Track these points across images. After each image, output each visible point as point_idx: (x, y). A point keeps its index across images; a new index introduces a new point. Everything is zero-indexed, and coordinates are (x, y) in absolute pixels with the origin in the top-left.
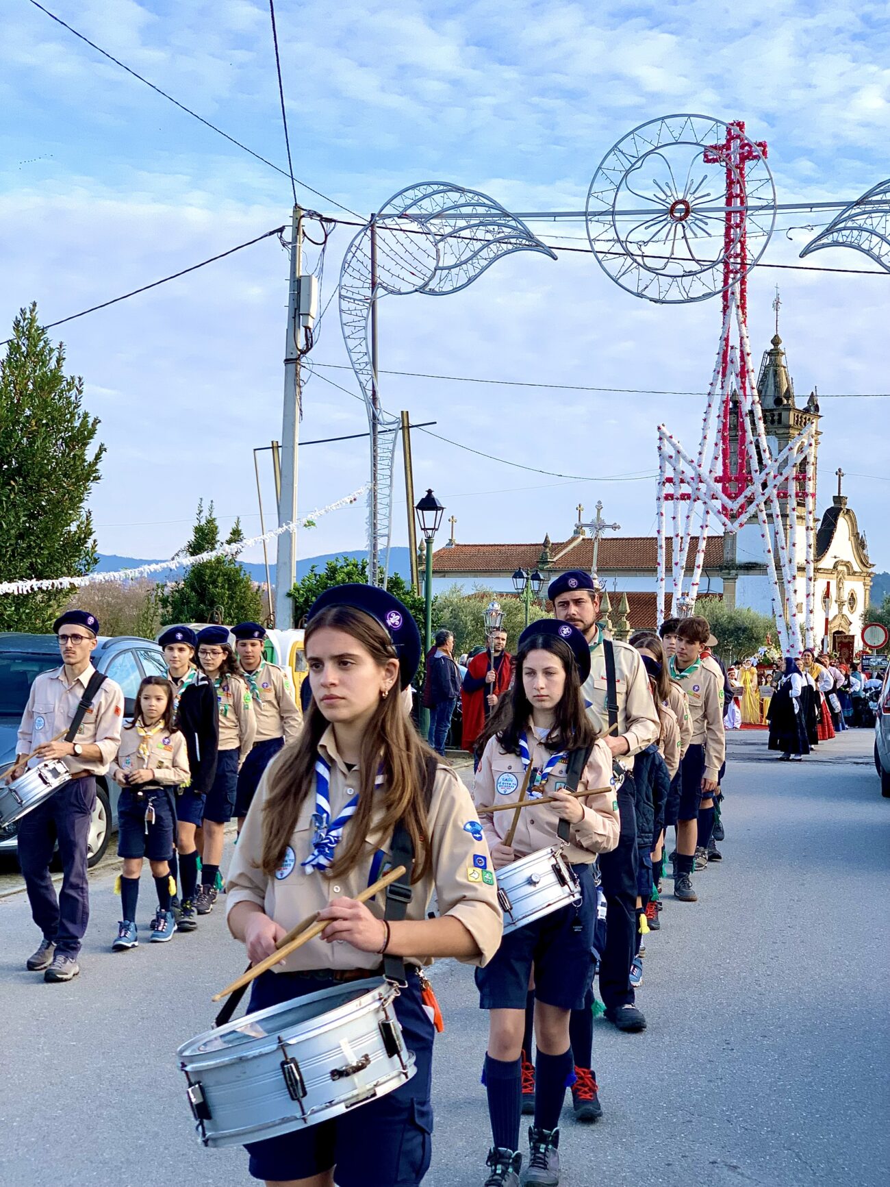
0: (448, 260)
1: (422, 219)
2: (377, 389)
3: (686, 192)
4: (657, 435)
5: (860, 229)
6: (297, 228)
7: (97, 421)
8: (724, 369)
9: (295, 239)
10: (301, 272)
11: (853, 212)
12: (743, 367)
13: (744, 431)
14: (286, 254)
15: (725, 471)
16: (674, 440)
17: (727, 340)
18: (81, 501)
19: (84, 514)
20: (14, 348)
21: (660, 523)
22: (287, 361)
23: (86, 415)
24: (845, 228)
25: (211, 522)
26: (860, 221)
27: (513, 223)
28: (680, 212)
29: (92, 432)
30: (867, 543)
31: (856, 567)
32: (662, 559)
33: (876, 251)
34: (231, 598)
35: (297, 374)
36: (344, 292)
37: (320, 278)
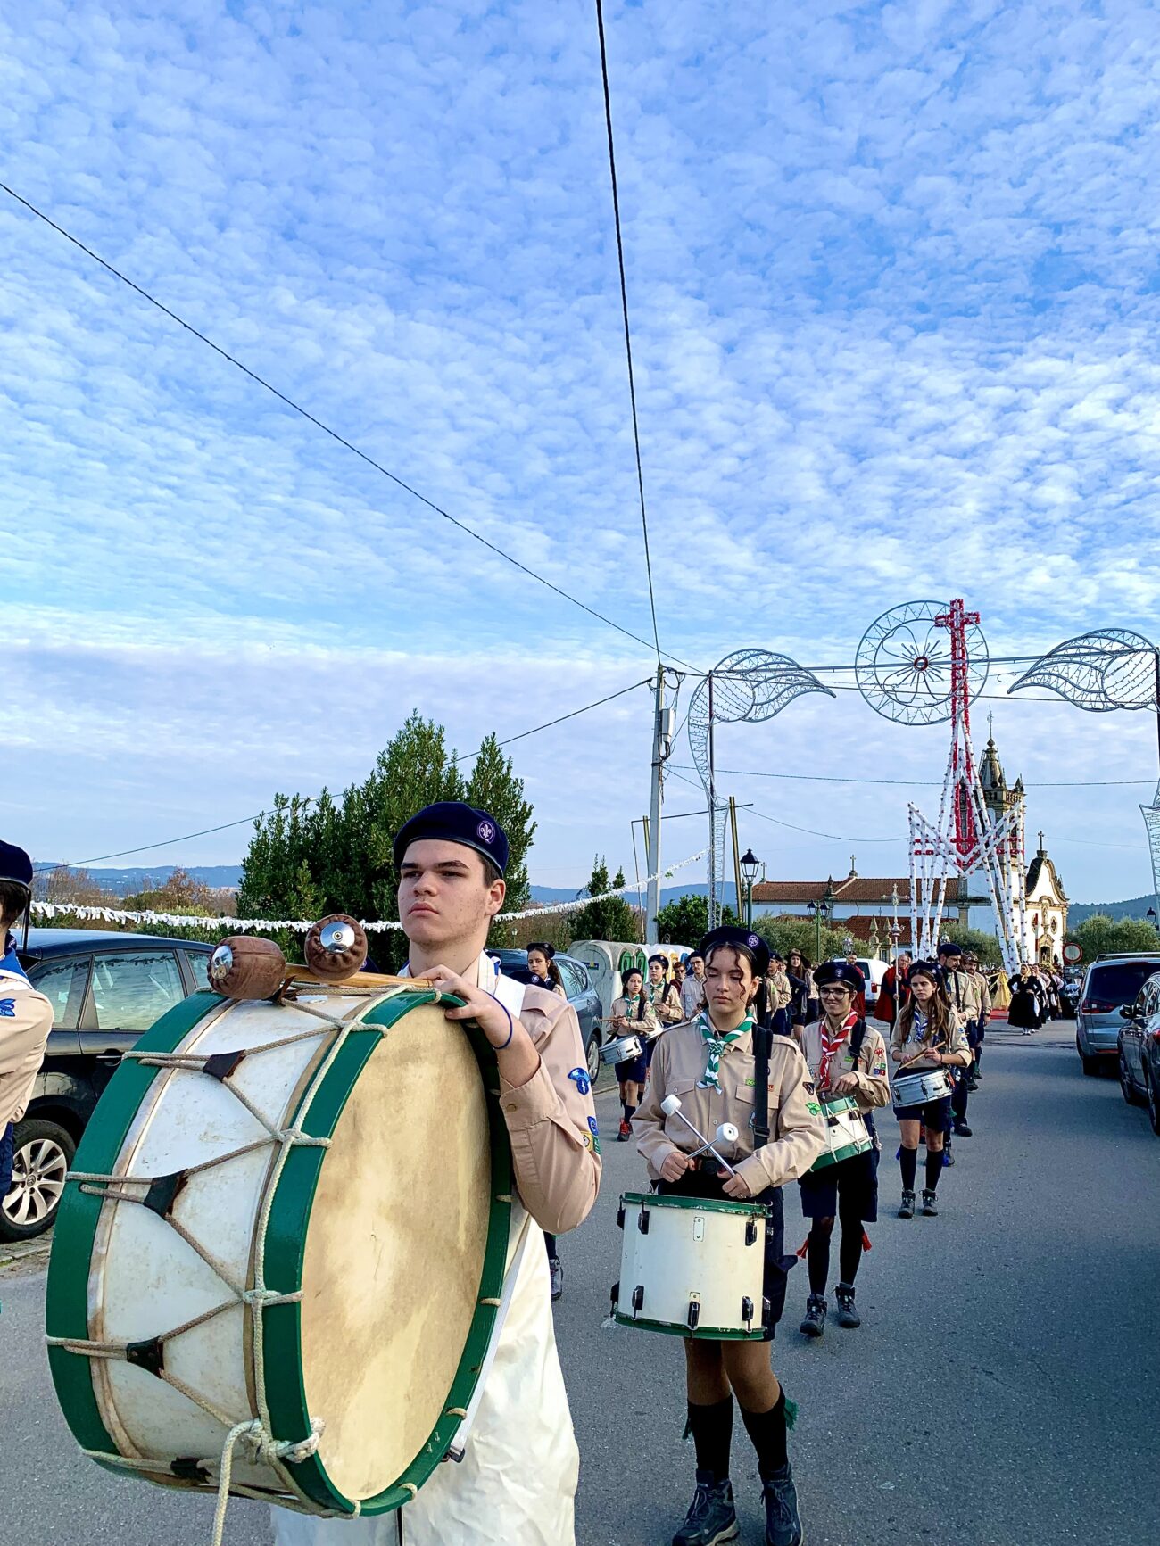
0: (762, 699)
1: (743, 673)
2: (714, 784)
3: (926, 650)
4: (908, 810)
5: (1050, 674)
6: (660, 679)
7: (531, 807)
8: (955, 765)
9: (659, 686)
10: (663, 707)
11: (1045, 662)
12: (968, 763)
13: (971, 807)
14: (653, 695)
15: (958, 835)
16: (921, 813)
17: (956, 744)
18: (521, 858)
19: (522, 868)
20: (481, 761)
21: (912, 870)
22: (654, 765)
23: (525, 803)
24: (1039, 674)
25: (603, 869)
26: (1049, 669)
27: (805, 674)
28: (922, 664)
29: (529, 815)
30: (1063, 884)
31: (1056, 901)
32: (914, 896)
33: (1062, 689)
34: (615, 920)
35: (660, 773)
36: (691, 721)
37: (675, 710)
